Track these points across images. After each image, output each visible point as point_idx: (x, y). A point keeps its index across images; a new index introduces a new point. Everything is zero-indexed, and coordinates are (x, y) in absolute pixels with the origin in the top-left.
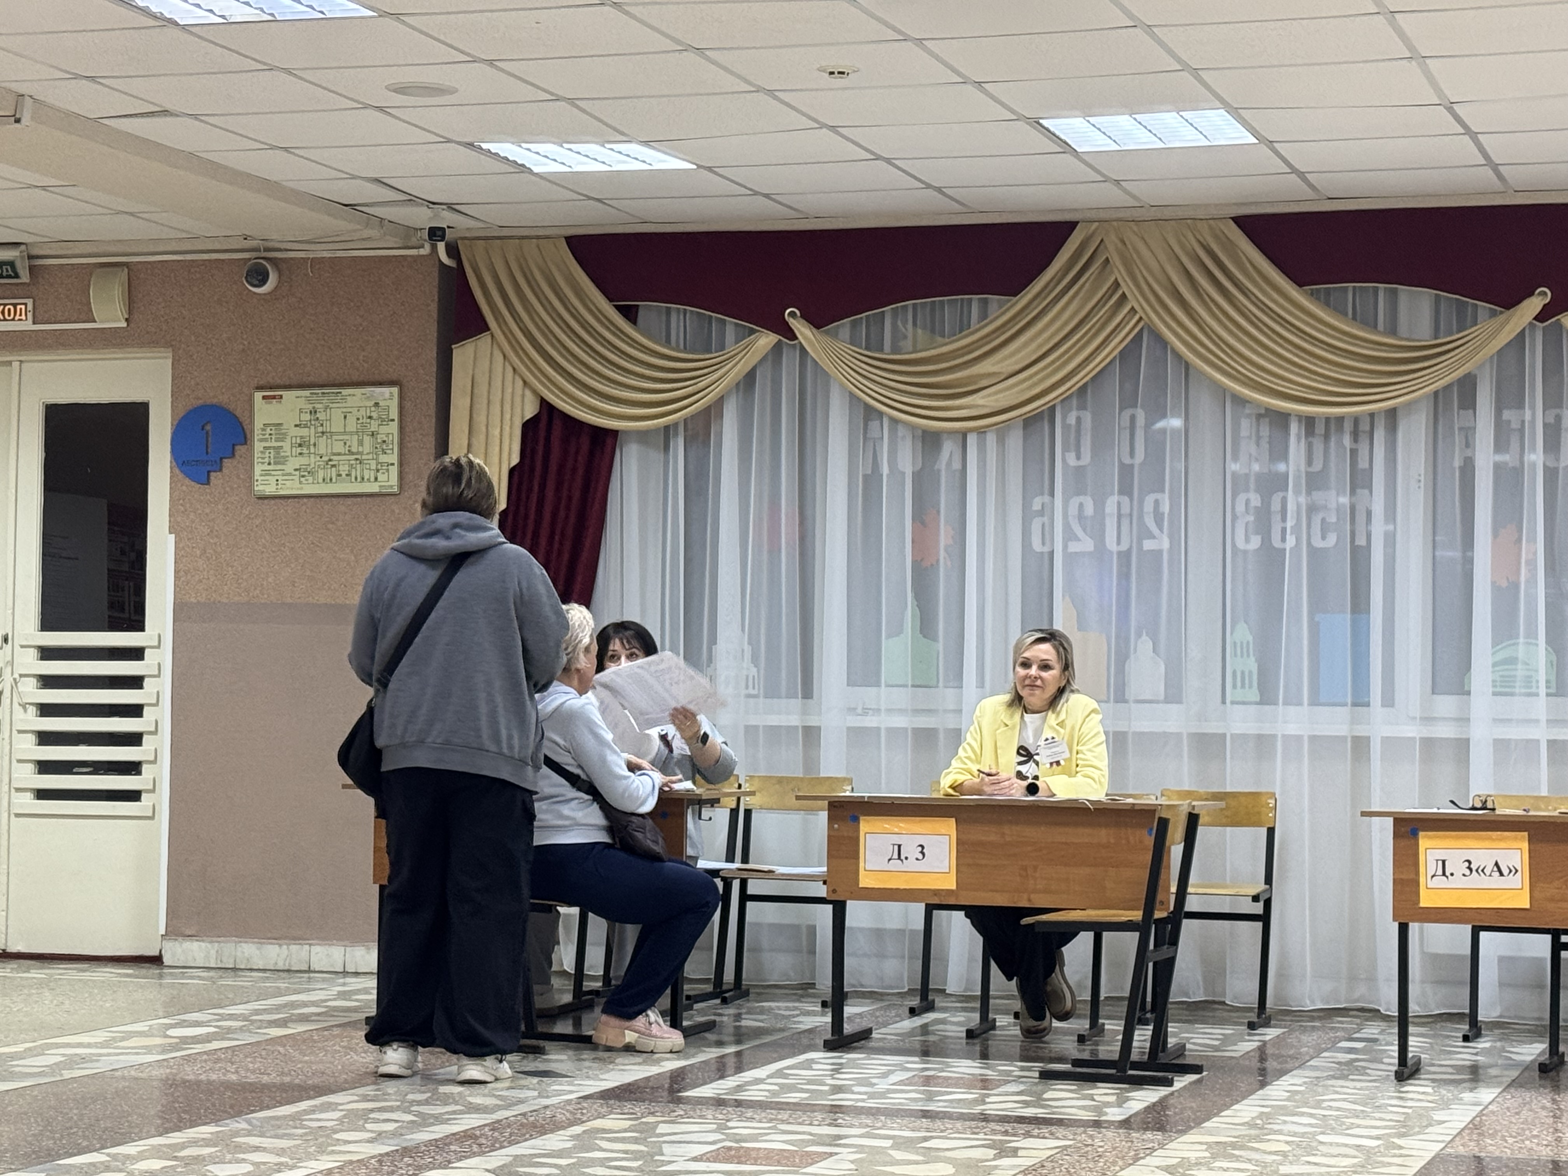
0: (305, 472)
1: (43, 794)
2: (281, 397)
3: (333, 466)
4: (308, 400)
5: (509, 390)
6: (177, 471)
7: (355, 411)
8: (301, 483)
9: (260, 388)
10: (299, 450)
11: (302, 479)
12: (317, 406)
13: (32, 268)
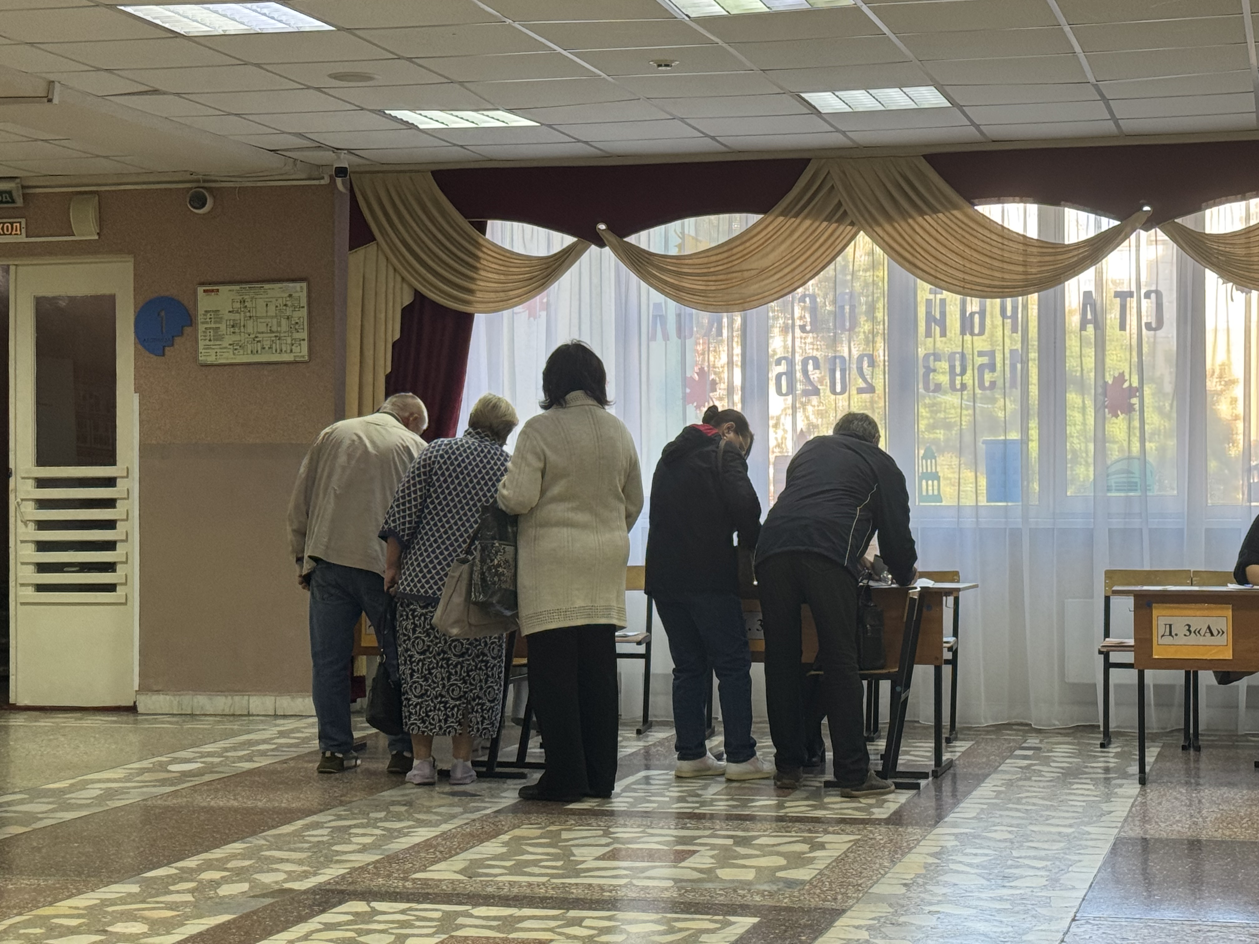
0: (237, 346)
1: (41, 588)
2: (218, 290)
3: (258, 342)
4: (238, 292)
5: (391, 285)
6: (140, 347)
7: (274, 300)
8: (234, 354)
9: (202, 284)
10: (232, 330)
11: (236, 352)
12: (245, 297)
13: (25, 196)
